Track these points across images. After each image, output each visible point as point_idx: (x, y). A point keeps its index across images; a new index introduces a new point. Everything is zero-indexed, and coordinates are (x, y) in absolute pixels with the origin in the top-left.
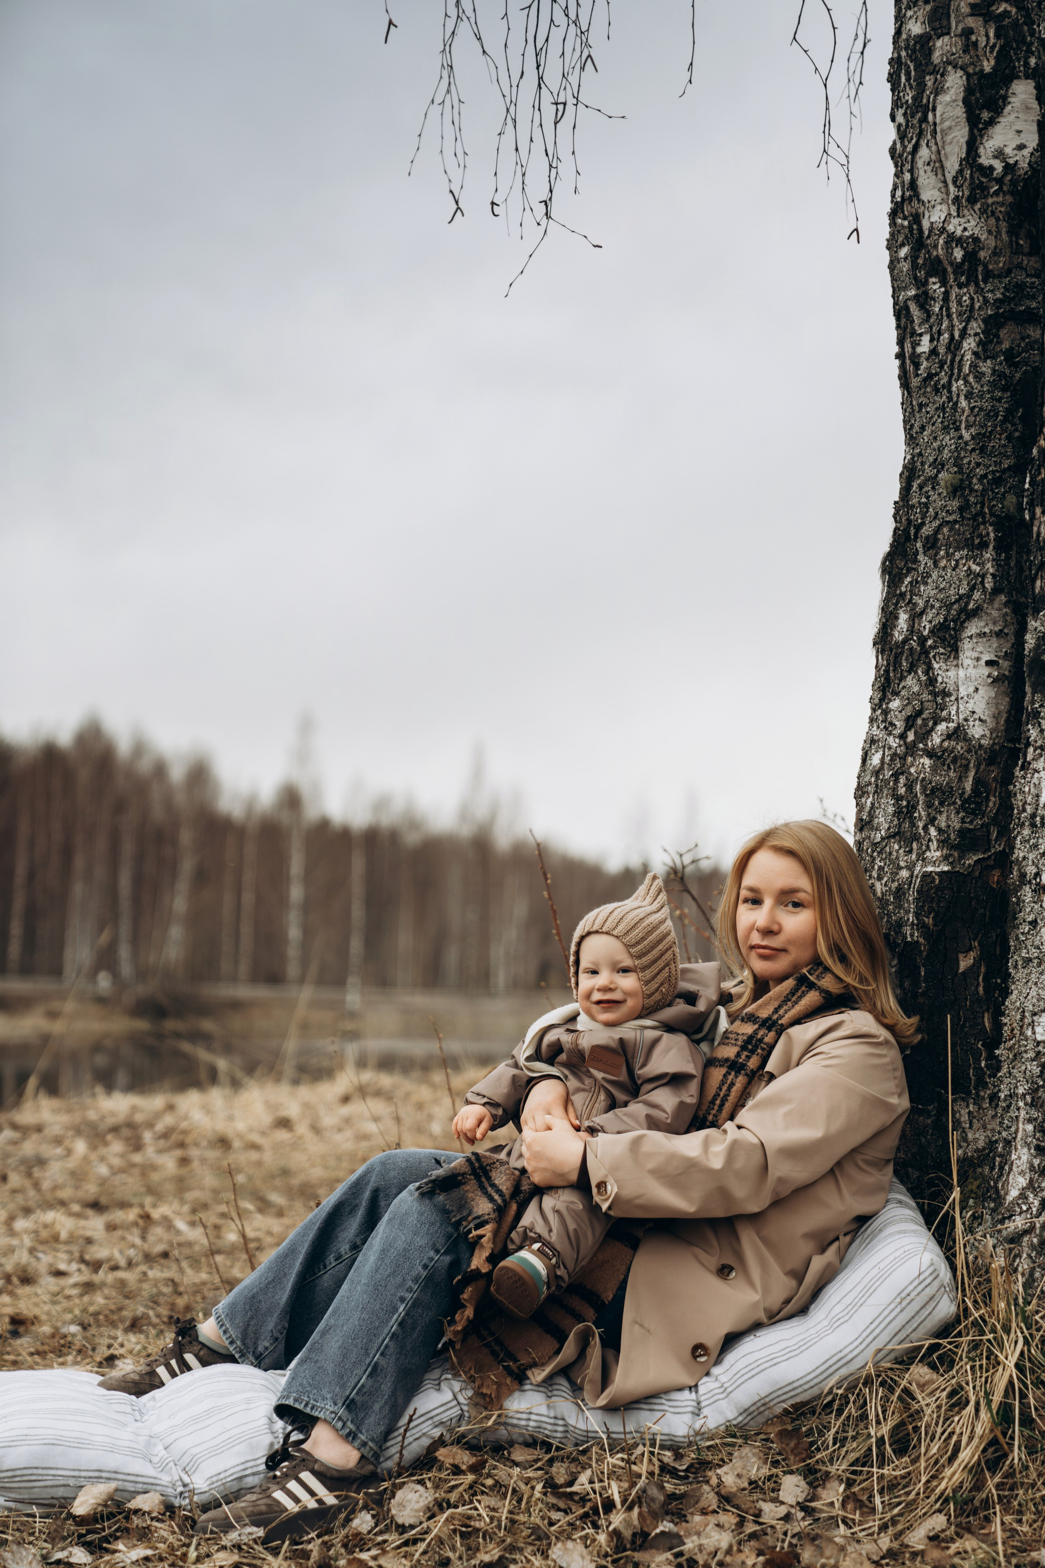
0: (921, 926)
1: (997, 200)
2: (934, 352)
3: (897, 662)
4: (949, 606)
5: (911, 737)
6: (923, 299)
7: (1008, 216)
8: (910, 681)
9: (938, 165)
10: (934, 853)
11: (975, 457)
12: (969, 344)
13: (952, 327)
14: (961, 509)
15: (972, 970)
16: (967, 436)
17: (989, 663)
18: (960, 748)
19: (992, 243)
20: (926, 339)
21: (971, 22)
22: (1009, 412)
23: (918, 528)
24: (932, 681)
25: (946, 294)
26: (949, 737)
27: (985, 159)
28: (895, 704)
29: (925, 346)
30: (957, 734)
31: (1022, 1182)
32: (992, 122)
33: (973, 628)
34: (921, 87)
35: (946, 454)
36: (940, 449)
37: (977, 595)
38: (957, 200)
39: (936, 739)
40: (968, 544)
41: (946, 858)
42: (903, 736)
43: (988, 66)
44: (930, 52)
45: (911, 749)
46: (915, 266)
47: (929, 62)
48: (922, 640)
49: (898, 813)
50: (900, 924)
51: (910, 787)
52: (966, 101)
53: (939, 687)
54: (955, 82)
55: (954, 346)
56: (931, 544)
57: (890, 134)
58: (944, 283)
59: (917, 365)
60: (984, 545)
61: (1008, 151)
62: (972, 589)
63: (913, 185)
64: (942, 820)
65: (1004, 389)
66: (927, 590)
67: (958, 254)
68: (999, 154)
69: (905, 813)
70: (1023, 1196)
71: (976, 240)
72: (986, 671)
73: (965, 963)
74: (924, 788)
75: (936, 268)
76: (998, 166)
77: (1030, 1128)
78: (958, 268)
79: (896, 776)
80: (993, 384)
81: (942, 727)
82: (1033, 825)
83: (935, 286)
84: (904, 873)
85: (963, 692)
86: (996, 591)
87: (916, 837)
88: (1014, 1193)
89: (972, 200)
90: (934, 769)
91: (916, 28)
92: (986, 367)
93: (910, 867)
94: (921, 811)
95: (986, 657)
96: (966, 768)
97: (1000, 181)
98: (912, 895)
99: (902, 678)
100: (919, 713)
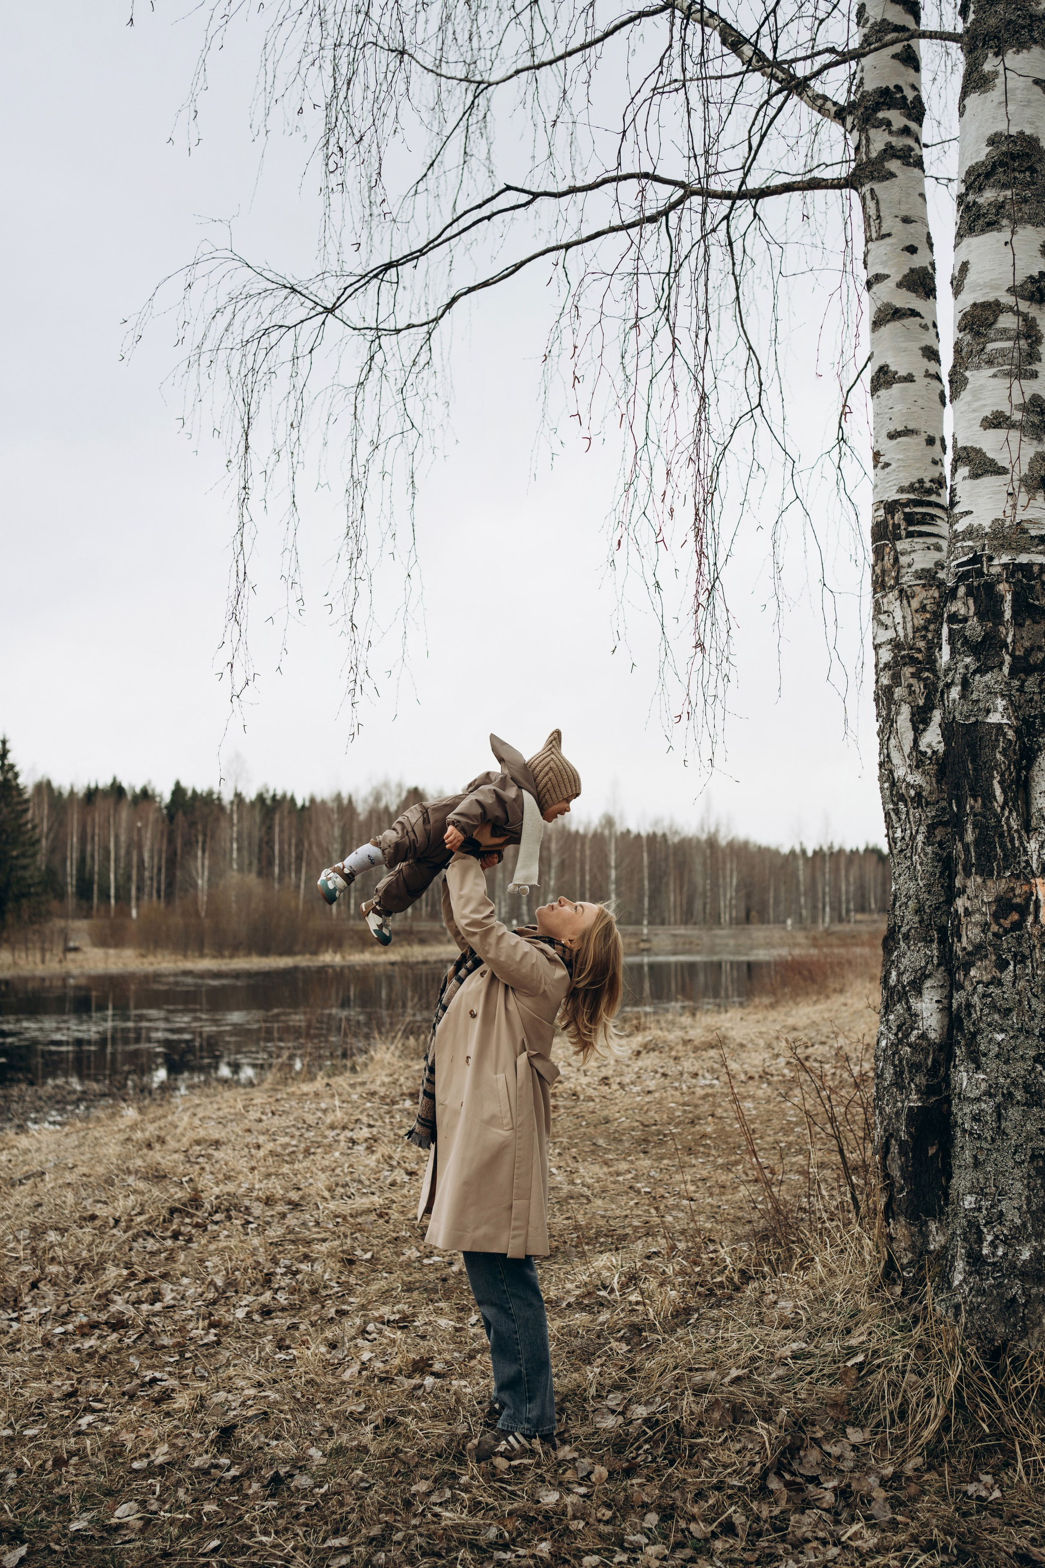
0: (909, 1133)
1: (930, 768)
2: (903, 838)
3: (892, 996)
4: (916, 972)
5: (900, 1035)
6: (897, 812)
7: (936, 775)
8: (898, 1007)
9: (900, 749)
10: (914, 1097)
11: (926, 896)
12: (920, 838)
13: (911, 828)
14: (920, 922)
15: (935, 1155)
16: (921, 884)
17: (937, 1002)
18: (924, 1043)
19: (928, 788)
20: (899, 830)
21: (912, 681)
22: (942, 873)
23: (900, 927)
24: (909, 1008)
25: (908, 811)
26: (919, 1038)
27: (923, 748)
28: (892, 1017)
29: (899, 834)
30: (923, 1036)
31: (961, 1277)
32: (924, 730)
33: (928, 983)
34: (889, 710)
35: (911, 892)
36: (909, 889)
37: (929, 967)
38: (910, 766)
39: (912, 1039)
40: (924, 940)
41: (920, 1099)
42: (896, 1034)
43: (921, 702)
44: (893, 694)
45: (900, 1041)
46: (892, 794)
47: (892, 699)
48: (904, 987)
49: (895, 1073)
50: (898, 1130)
51: (901, 1061)
52: (911, 720)
53: (913, 1012)
54: (906, 710)
55: (913, 838)
56: (906, 937)
57: (876, 726)
58: (906, 806)
59: (896, 843)
60: (932, 941)
61: (934, 744)
62: (927, 963)
63: (888, 756)
64: (917, 1080)
65: (938, 861)
66: (905, 961)
67: (912, 793)
68: (929, 746)
69: (899, 1074)
70: (960, 1285)
71: (921, 786)
72: (936, 1005)
73: (932, 1151)
74: (907, 1063)
75: (902, 798)
76: (929, 752)
77: (963, 1251)
78: (912, 799)
79: (894, 1054)
80: (932, 859)
81: (915, 1032)
82: (959, 1098)
83: (901, 805)
84: (899, 1104)
85: (925, 1015)
86: (939, 965)
87: (904, 1087)
88: (956, 1283)
89: (917, 767)
90: (912, 1053)
91: (885, 681)
92: (929, 849)
93: (903, 1102)
94: (906, 1075)
95: (936, 999)
96: (928, 1053)
97: (930, 759)
98: (904, 1117)
99: (895, 1005)
100: (904, 1024)
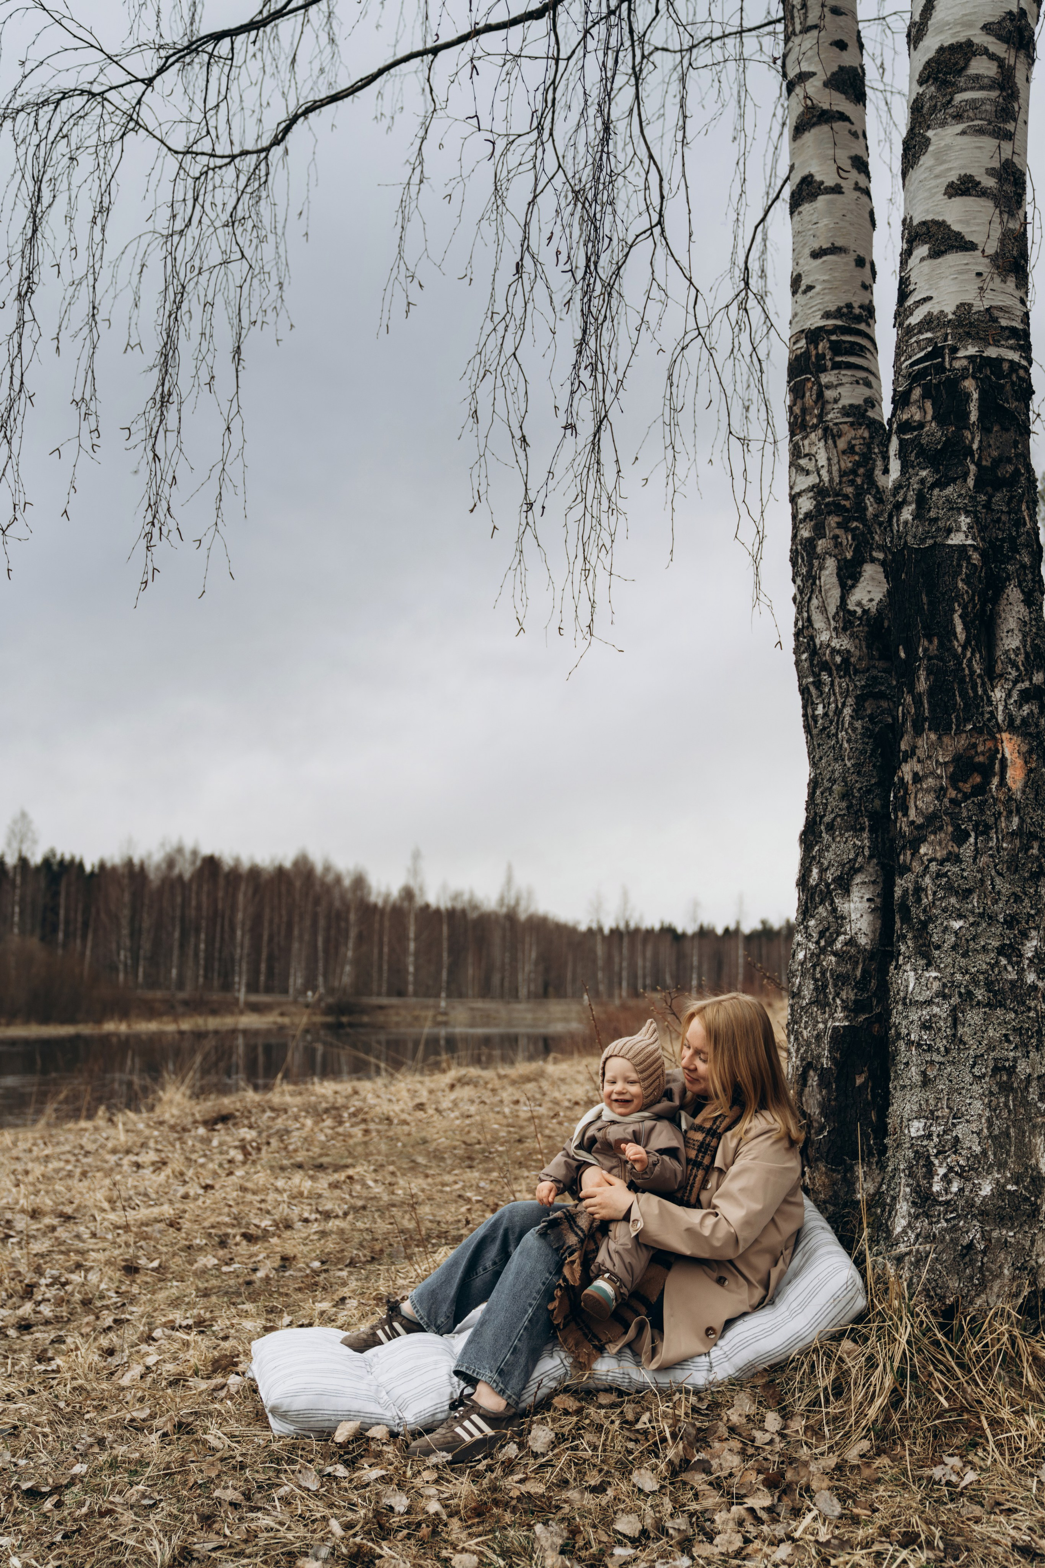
0: (832, 1059)
1: (860, 629)
2: (826, 714)
3: (812, 898)
4: (843, 865)
5: (823, 943)
6: (818, 684)
7: (866, 639)
8: (821, 909)
9: (823, 609)
10: (840, 1015)
11: (855, 777)
12: (847, 711)
13: (836, 701)
14: (848, 808)
15: (864, 1085)
16: (849, 764)
17: (869, 900)
18: (853, 951)
19: (857, 653)
20: (820, 707)
21: (838, 531)
22: (873, 751)
23: (822, 817)
24: (834, 910)
25: (832, 684)
26: (846, 944)
27: (851, 607)
28: (812, 923)
29: (820, 710)
30: (851, 942)
31: (904, 1223)
32: (853, 586)
33: (858, 879)
34: (811, 566)
35: (837, 775)
36: (833, 772)
37: (860, 859)
38: (835, 629)
39: (838, 945)
40: (853, 828)
41: (846, 1017)
42: (817, 943)
43: (849, 555)
44: (815, 547)
45: (823, 950)
46: (812, 665)
47: (815, 552)
48: (828, 885)
49: (816, 989)
50: (819, 1057)
51: (823, 973)
52: (838, 575)
53: (839, 914)
54: (831, 564)
55: (838, 712)
56: (830, 827)
57: (792, 590)
58: (830, 675)
59: (816, 722)
60: (862, 829)
61: (864, 602)
62: (857, 855)
63: (809, 619)
64: (844, 995)
65: (869, 737)
66: (829, 855)
67: (838, 659)
68: (859, 604)
69: (820, 989)
70: (904, 1231)
71: (848, 651)
72: (867, 905)
73: (859, 1081)
74: (832, 975)
75: (825, 666)
76: (859, 611)
77: (908, 1190)
78: (838, 667)
79: (814, 967)
80: (863, 734)
81: (841, 938)
82: (905, 1004)
83: (825, 677)
84: (821, 1026)
85: (853, 917)
86: (871, 857)
87: (828, 1004)
88: (898, 1229)
89: (845, 629)
90: (837, 963)
91: (805, 534)
92: (858, 724)
93: (825, 1022)
94: (831, 989)
95: (867, 896)
96: (857, 963)
97: (860, 619)
98: (826, 1040)
99: (816, 908)
100: (828, 929)
